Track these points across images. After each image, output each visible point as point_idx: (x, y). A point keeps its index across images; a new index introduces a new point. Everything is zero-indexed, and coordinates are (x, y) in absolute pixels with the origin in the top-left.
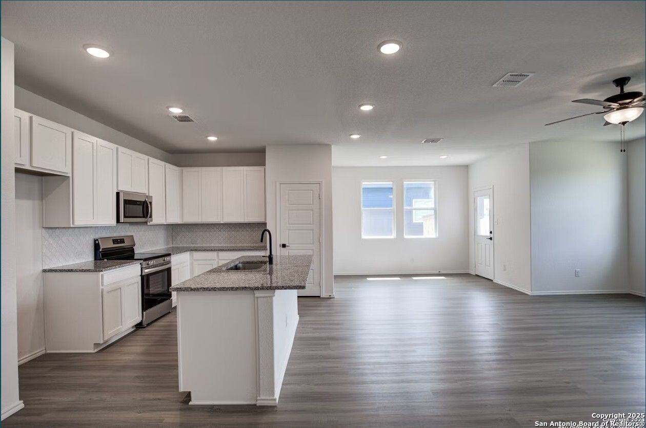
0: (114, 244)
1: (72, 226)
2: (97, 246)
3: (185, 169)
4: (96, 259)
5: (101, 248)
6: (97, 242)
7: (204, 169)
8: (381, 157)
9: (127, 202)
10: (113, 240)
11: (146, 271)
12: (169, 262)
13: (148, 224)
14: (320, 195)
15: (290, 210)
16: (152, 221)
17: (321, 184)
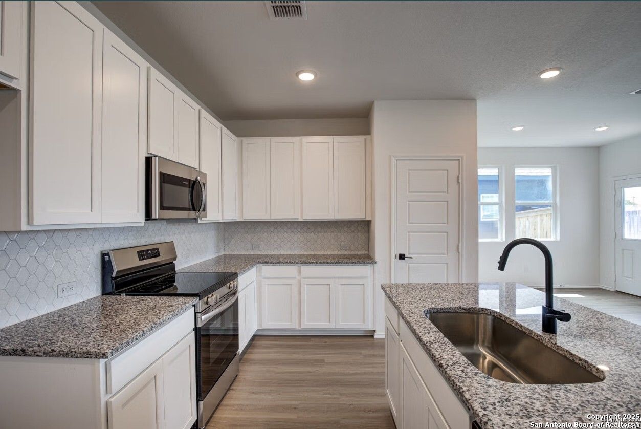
0: (140, 260)
1: (24, 228)
2: (106, 265)
3: (247, 140)
4: (105, 293)
5: (115, 269)
6: (107, 258)
7: (275, 139)
8: (514, 129)
9: (165, 178)
10: (139, 252)
11: (203, 317)
13: (199, 221)
14: (458, 177)
15: (411, 201)
16: (206, 217)
17: (461, 160)
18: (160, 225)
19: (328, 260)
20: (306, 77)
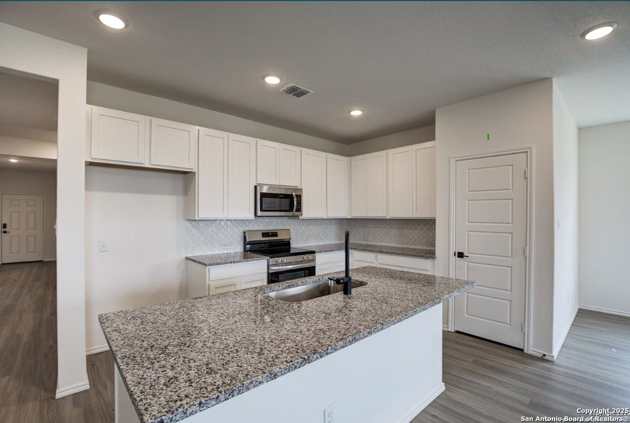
0: (263, 237)
1: (197, 219)
2: (245, 238)
3: (354, 159)
5: (248, 240)
6: (246, 234)
9: (263, 195)
10: (263, 233)
11: (273, 268)
12: (314, 260)
13: (300, 218)
14: (525, 172)
15: (471, 200)
16: (302, 215)
17: (529, 152)
18: (278, 219)
19: (396, 252)
20: (356, 113)
